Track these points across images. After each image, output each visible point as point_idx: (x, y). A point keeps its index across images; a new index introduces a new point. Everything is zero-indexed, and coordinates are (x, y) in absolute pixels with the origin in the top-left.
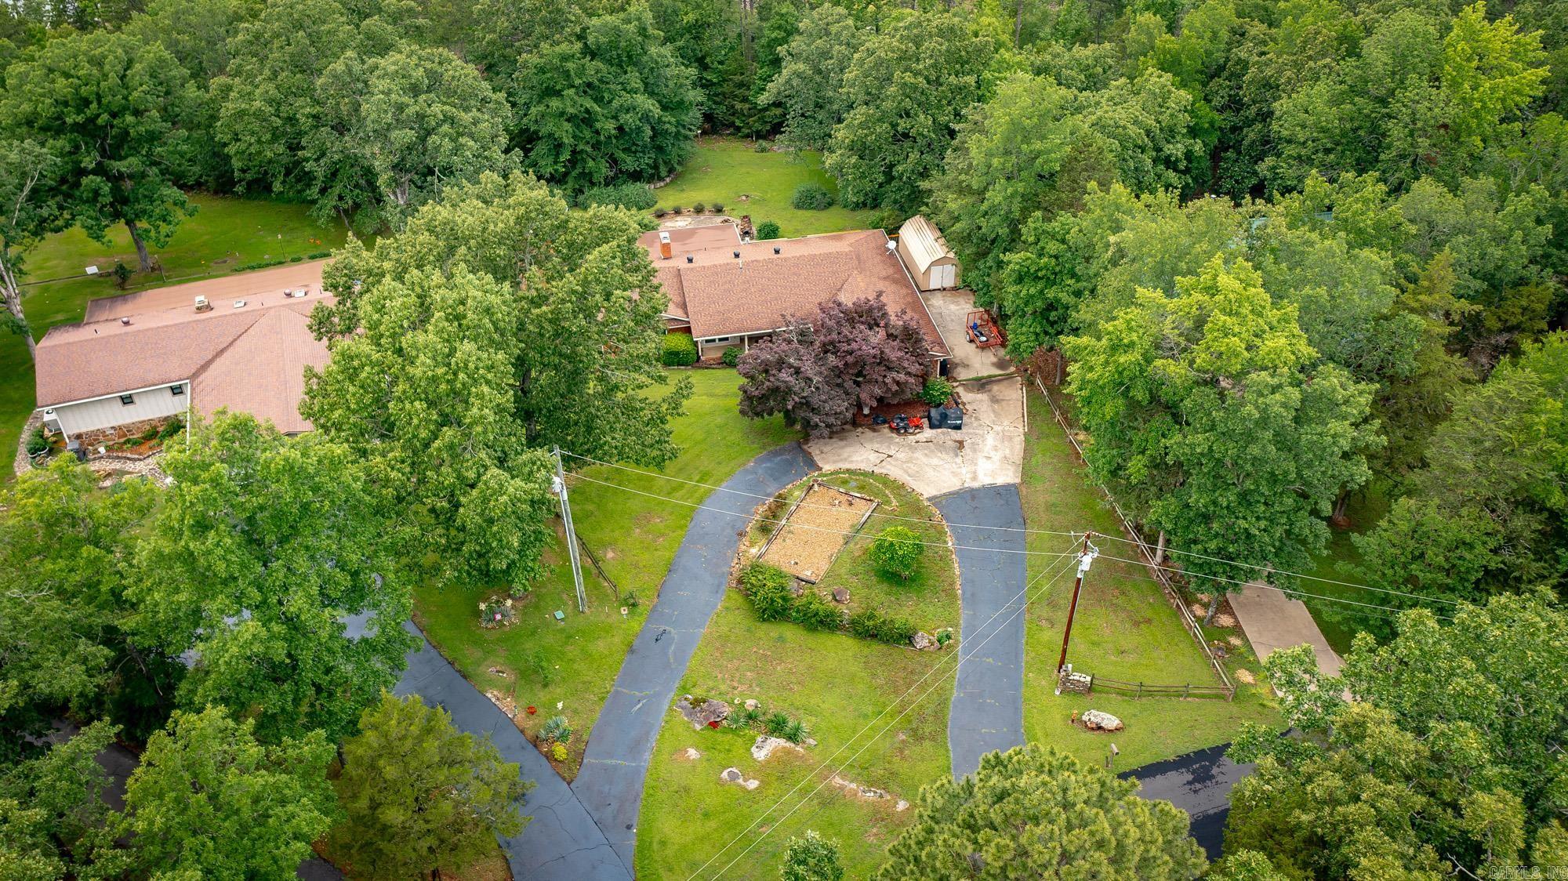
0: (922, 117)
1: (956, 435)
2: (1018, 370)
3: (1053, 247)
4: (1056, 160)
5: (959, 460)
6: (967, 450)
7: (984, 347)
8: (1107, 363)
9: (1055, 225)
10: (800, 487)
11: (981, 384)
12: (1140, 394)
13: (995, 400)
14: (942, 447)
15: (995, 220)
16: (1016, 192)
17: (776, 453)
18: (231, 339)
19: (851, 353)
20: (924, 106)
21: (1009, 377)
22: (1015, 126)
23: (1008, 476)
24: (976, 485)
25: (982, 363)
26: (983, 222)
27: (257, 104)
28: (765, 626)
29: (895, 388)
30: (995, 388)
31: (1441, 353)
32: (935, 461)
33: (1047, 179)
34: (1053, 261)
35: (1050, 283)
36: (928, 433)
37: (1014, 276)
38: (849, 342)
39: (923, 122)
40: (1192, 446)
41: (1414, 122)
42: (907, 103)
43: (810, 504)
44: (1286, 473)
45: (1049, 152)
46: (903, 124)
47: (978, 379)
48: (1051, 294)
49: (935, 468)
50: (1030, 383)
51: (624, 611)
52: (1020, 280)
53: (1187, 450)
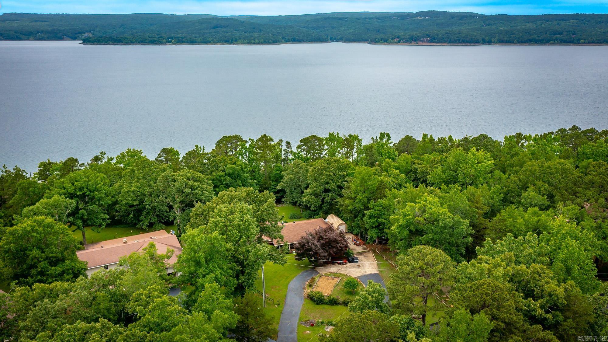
0: (332, 183)
1: (358, 264)
2: (370, 250)
3: (378, 208)
4: (375, 187)
5: (360, 269)
6: (361, 267)
7: (359, 245)
8: (403, 220)
9: (378, 203)
10: (318, 277)
11: (360, 254)
12: (412, 228)
13: (365, 257)
14: (354, 267)
15: (360, 205)
16: (365, 196)
17: (307, 271)
18: (137, 249)
19: (327, 239)
20: (333, 180)
21: (368, 251)
22: (363, 178)
23: (375, 271)
24: (367, 274)
25: (359, 249)
26: (357, 206)
27: (133, 188)
28: (318, 306)
29: (340, 249)
30: (365, 254)
31: (483, 219)
32: (353, 270)
33: (372, 193)
34: (379, 212)
35: (379, 218)
36: (349, 264)
37: (369, 217)
38: (326, 236)
39: (333, 185)
40: (428, 237)
41: (464, 175)
42: (328, 180)
43: (321, 280)
44: (452, 241)
45: (372, 185)
46: (327, 186)
47: (359, 253)
48: (380, 220)
49: (354, 271)
50: (374, 252)
51: (276, 306)
52: (370, 218)
53: (427, 239)
